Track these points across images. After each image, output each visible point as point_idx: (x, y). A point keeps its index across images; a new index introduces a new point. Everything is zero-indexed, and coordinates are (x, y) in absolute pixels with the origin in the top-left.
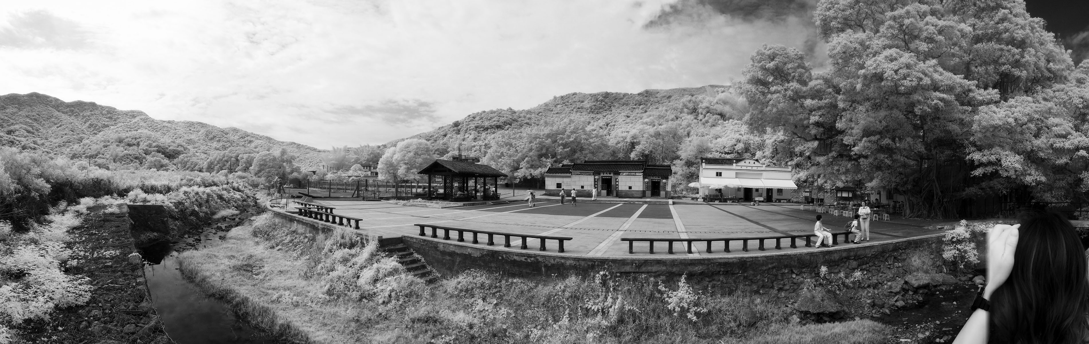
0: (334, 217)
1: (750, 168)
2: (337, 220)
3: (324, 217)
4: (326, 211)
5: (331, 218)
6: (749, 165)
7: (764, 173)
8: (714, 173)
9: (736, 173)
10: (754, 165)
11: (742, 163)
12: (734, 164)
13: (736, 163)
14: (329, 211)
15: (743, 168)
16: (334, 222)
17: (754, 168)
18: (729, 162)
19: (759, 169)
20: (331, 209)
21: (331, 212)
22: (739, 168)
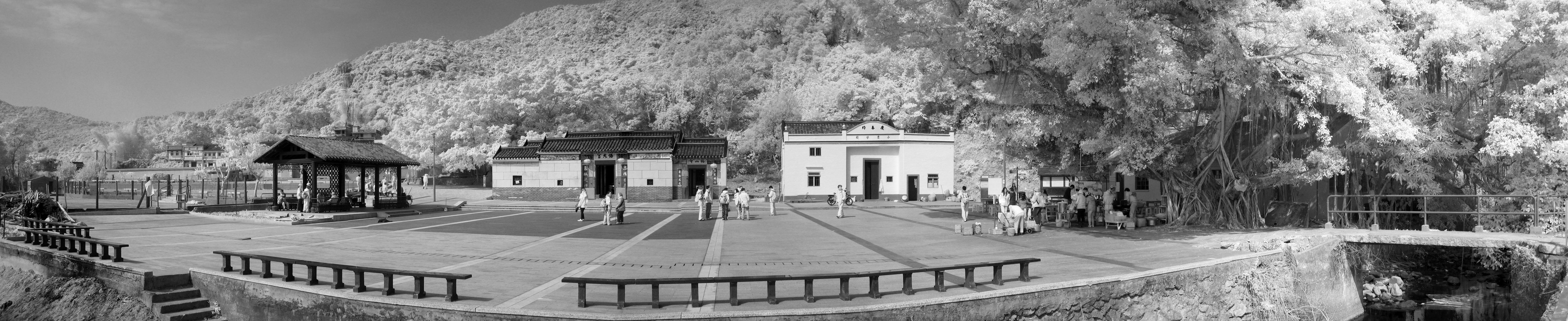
0: (94, 245)
1: (875, 138)
2: (99, 250)
3: (77, 246)
4: (79, 234)
5: (88, 248)
6: (873, 132)
7: (902, 146)
8: (807, 147)
9: (848, 148)
10: (882, 132)
11: (858, 130)
12: (844, 132)
13: (846, 129)
14: (83, 233)
15: (861, 138)
16: (94, 254)
17: (882, 138)
18: (834, 127)
19: (892, 138)
20: (87, 230)
21: (87, 235)
22: (854, 138)
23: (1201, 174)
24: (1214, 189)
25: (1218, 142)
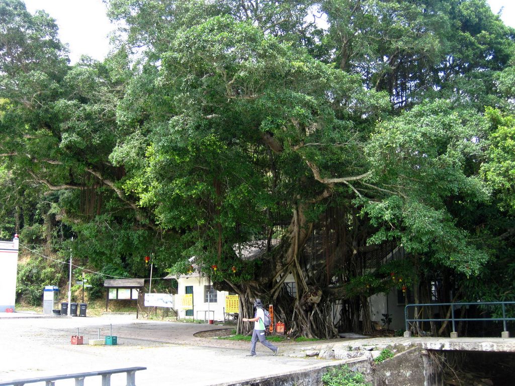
23: (276, 287)
24: (287, 301)
25: (293, 256)
